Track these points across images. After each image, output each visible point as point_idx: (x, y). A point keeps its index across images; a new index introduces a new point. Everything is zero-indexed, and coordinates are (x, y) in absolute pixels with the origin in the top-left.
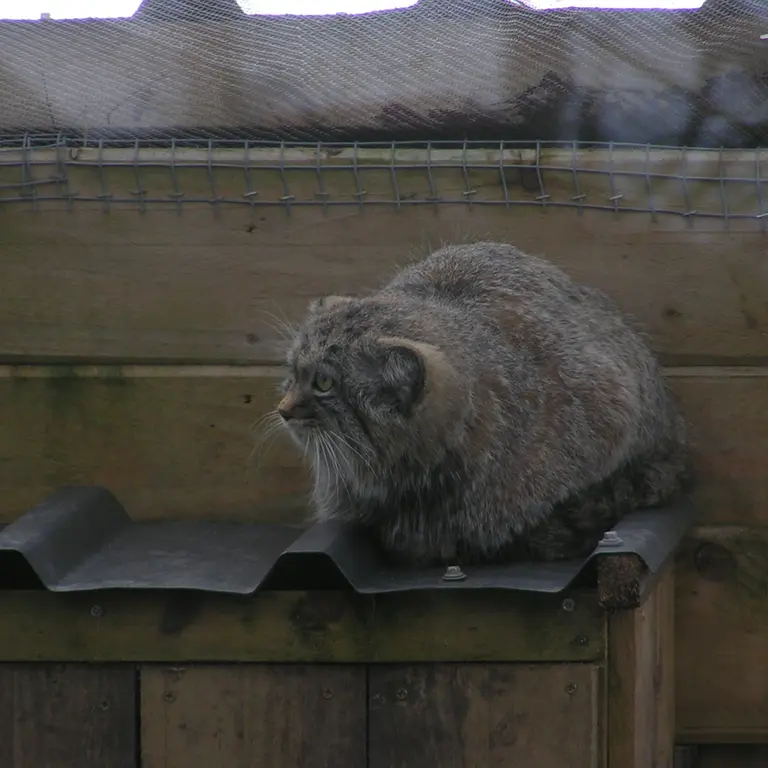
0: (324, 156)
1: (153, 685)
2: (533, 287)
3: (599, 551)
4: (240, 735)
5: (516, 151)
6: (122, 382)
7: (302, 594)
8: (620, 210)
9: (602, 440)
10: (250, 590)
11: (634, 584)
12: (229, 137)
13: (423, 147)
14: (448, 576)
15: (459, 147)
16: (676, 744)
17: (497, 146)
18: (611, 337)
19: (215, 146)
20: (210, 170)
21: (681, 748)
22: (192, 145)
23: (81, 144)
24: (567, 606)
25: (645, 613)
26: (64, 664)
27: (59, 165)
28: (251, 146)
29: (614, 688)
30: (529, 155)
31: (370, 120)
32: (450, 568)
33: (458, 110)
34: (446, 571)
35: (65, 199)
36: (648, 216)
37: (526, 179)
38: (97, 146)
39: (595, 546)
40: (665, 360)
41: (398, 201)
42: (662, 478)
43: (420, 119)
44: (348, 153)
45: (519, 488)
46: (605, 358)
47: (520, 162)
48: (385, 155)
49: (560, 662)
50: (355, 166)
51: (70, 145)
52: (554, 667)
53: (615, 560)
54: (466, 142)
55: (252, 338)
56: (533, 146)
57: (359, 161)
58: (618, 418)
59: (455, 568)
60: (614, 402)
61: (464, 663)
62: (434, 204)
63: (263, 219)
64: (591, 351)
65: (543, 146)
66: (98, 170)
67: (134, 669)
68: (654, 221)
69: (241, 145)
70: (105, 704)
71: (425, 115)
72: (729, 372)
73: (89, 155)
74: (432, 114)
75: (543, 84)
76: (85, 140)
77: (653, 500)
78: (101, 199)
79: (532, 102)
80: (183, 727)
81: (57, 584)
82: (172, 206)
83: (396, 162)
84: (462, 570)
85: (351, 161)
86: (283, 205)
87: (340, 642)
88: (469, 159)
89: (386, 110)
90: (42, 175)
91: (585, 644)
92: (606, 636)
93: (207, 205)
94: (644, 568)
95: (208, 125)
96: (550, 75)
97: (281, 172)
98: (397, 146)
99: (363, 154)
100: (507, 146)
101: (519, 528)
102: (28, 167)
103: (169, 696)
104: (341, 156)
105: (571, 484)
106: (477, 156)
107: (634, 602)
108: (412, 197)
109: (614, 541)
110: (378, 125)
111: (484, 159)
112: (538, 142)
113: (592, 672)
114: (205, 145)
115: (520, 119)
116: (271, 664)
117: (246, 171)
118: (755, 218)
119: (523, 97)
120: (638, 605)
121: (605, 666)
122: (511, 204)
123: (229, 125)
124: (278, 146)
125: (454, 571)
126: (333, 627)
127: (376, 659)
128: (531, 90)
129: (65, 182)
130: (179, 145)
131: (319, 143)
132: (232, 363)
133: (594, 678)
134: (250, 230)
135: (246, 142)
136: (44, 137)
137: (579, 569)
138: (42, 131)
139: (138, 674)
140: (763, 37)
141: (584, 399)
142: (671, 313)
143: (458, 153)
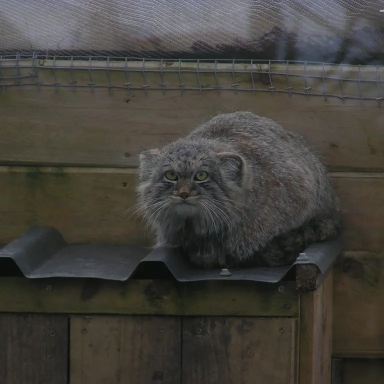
0: (164, 66)
1: (77, 324)
2: (260, 132)
3: (296, 263)
4: (119, 350)
5: (259, 65)
6: (63, 175)
7: (151, 281)
8: (309, 95)
9: (295, 205)
10: (125, 279)
11: (314, 279)
12: (117, 56)
13: (213, 62)
14: (222, 273)
15: (231, 62)
16: (333, 357)
17: (250, 62)
18: (302, 156)
19: (111, 60)
20: (109, 71)
21: (335, 360)
22: (99, 59)
23: (44, 58)
24: (280, 289)
25: (318, 293)
26: (33, 313)
27: (34, 68)
28: (128, 60)
29: (303, 330)
30: (265, 67)
31: (187, 48)
32: (223, 270)
33: (230, 44)
34: (221, 272)
35: (36, 85)
36: (323, 98)
37: (263, 79)
38: (52, 59)
39: (295, 260)
40: (330, 168)
41: (201, 89)
42: (328, 227)
43: (212, 48)
44: (176, 65)
45: (255, 227)
46: (297, 166)
47: (261, 70)
48: (194, 66)
49: (277, 317)
50: (180, 71)
51: (39, 58)
52: (274, 319)
53: (304, 267)
54: (234, 60)
55: (127, 155)
56: (267, 63)
57: (182, 69)
58: (303, 195)
59: (226, 270)
60: (302, 186)
61: (230, 316)
62: (218, 90)
63: (134, 96)
64: (289, 162)
65: (272, 63)
66: (53, 71)
67: (67, 317)
68: (326, 100)
69: (124, 60)
70: (53, 334)
71: (214, 46)
72: (361, 175)
73: (49, 63)
74: (218, 46)
75: (272, 32)
76: (47, 56)
77: (323, 238)
78: (54, 85)
79: (267, 41)
80: (91, 345)
81: (29, 274)
82: (89, 89)
83: (199, 69)
84: (229, 271)
85: (177, 68)
86: (143, 89)
87: (169, 305)
88: (235, 69)
89: (195, 44)
90: (25, 73)
91: (290, 308)
92: (299, 304)
93: (106, 89)
94: (318, 271)
95: (108, 49)
96: (276, 28)
97: (142, 73)
98: (200, 61)
99: (184, 65)
100: (254, 62)
101: (257, 248)
102: (18, 68)
103: (85, 330)
104: (172, 66)
105: (281, 226)
106: (240, 67)
107: (313, 288)
108: (208, 86)
109: (304, 258)
110: (191, 51)
111: (243, 68)
112: (270, 61)
113: (292, 322)
114: (106, 59)
115: (261, 49)
116: (134, 315)
117: (126, 73)
118: (376, 100)
119: (262, 38)
120: (315, 289)
121: (299, 319)
122: (256, 91)
123: (118, 49)
124: (142, 60)
125: (225, 271)
126: (165, 298)
127: (186, 314)
128: (266, 35)
129: (37, 76)
130: (93, 59)
131: (162, 60)
132: (117, 167)
133: (293, 324)
134: (128, 101)
135: (126, 58)
136: (27, 53)
137: (286, 271)
138: (26, 51)
139: (69, 319)
140: (381, 11)
141: (286, 185)
142: (333, 146)
143: (230, 65)
